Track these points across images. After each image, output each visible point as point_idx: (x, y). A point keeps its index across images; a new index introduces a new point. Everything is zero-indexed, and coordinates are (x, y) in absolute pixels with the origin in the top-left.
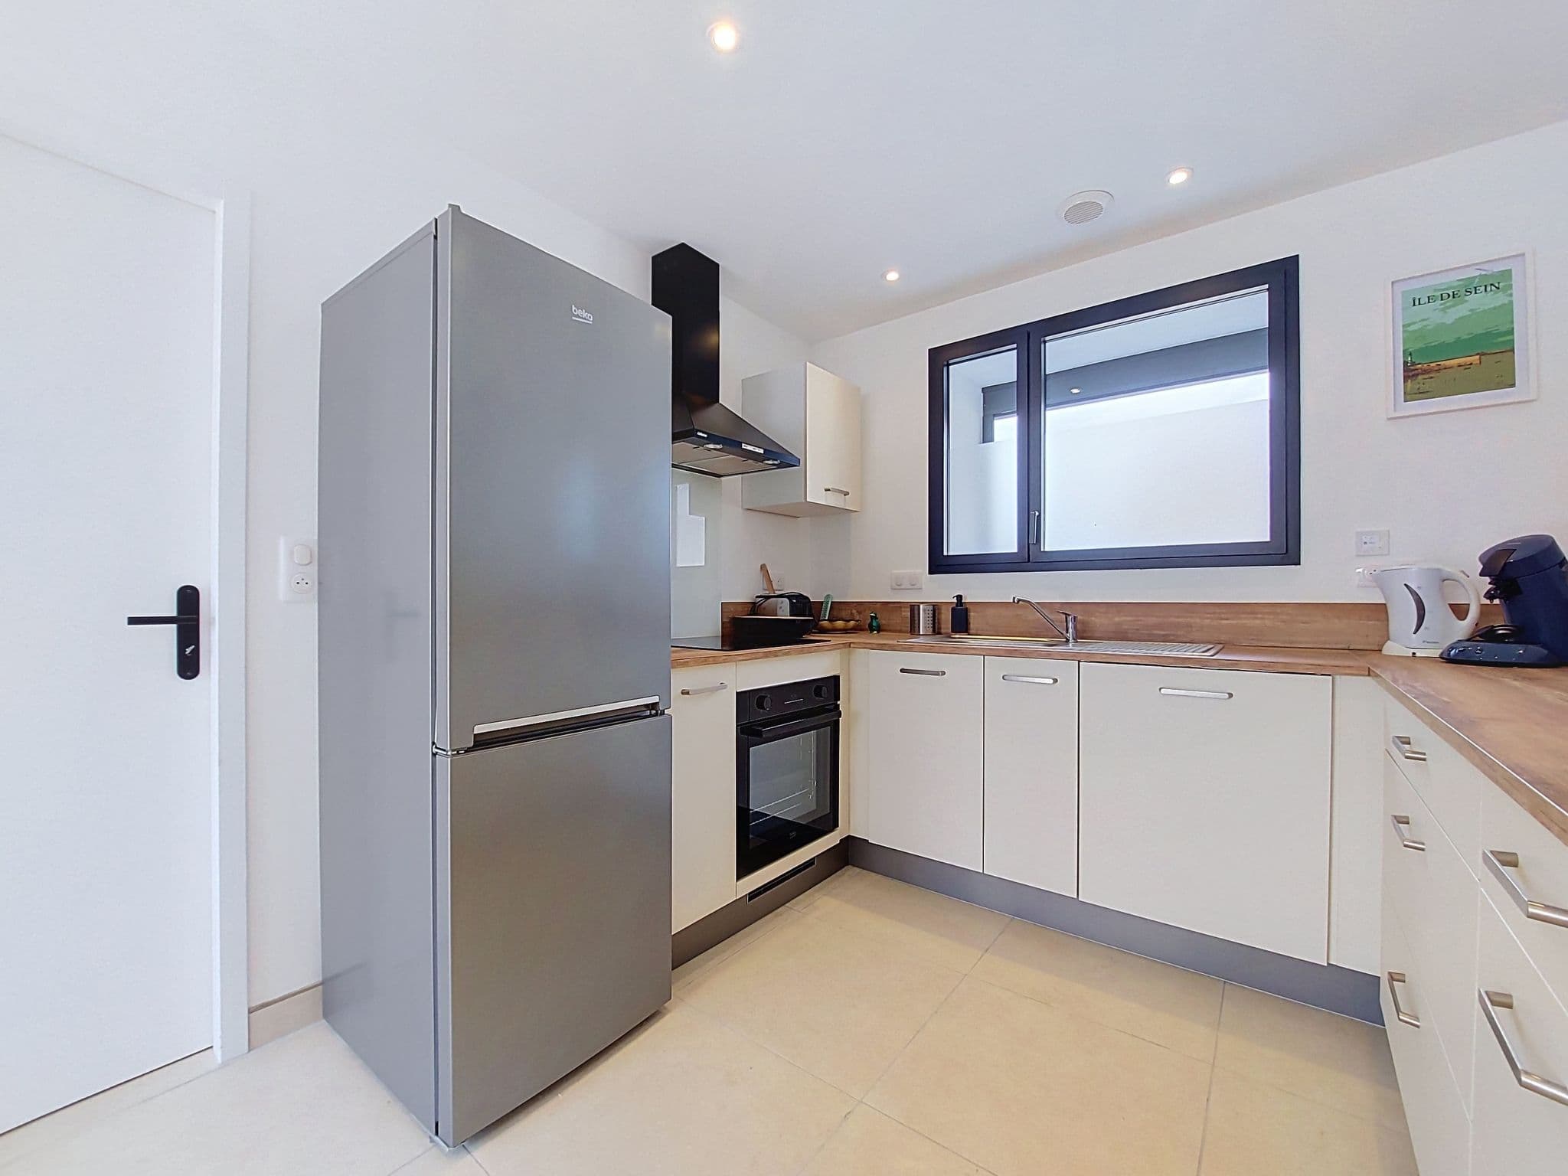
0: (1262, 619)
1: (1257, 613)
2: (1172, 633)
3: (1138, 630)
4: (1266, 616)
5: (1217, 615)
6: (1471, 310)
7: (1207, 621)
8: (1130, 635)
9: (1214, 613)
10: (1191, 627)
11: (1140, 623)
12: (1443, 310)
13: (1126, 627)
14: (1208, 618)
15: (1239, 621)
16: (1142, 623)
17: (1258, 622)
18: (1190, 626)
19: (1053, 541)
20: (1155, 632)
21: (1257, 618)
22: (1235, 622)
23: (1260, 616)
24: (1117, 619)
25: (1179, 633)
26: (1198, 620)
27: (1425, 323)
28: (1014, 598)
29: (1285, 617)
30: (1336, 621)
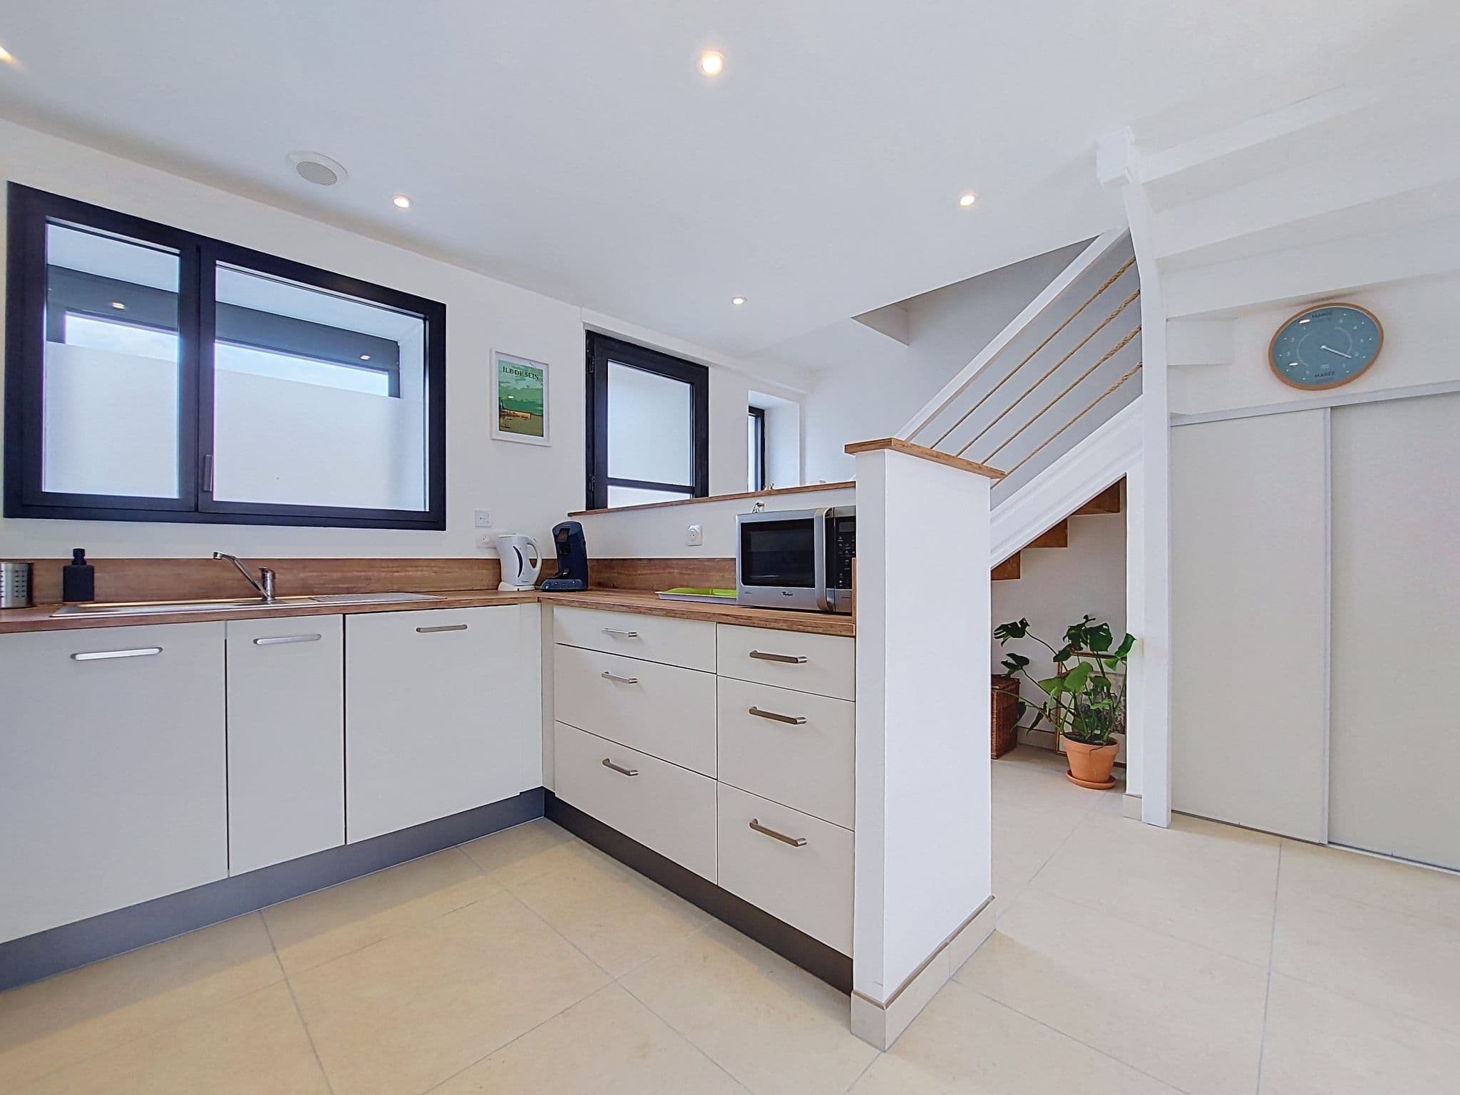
0: (422, 571)
1: (419, 567)
2: (355, 585)
3: (323, 584)
4: (425, 569)
5: (390, 569)
6: (528, 386)
7: (383, 574)
8: (315, 590)
9: (388, 567)
10: (371, 579)
11: (324, 577)
12: (516, 380)
13: (312, 582)
14: (383, 572)
15: (407, 573)
16: (327, 577)
17: (419, 573)
18: (369, 579)
19: (224, 490)
20: (341, 585)
21: (417, 571)
22: (402, 574)
23: (420, 569)
24: (302, 575)
25: (360, 585)
26: (376, 574)
27: (508, 384)
28: (216, 554)
29: (436, 569)
30: (466, 571)
